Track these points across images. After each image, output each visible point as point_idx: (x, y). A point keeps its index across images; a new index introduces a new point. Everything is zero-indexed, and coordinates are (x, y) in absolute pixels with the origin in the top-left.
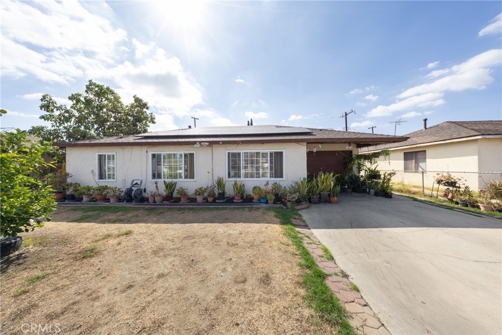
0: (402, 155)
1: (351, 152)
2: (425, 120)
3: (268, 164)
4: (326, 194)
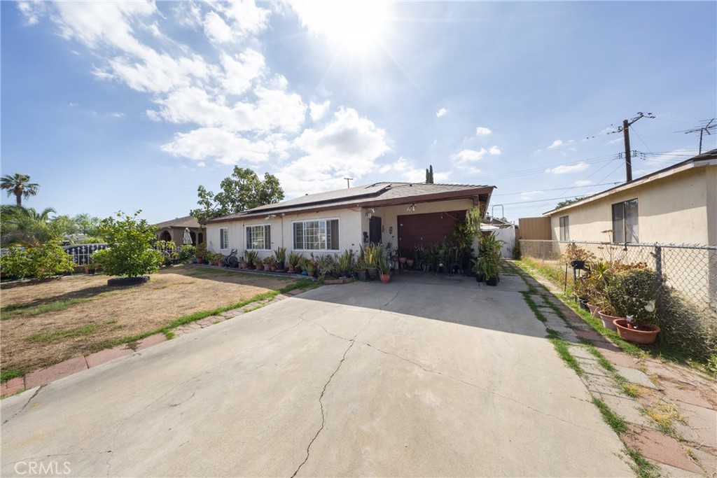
1: (465, 213)
3: (326, 234)
4: (371, 269)
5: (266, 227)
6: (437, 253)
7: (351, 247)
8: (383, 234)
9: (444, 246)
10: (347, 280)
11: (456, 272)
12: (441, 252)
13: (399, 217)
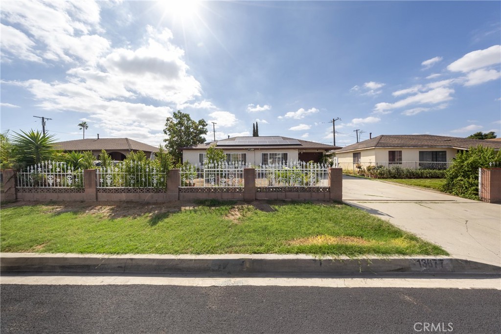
0: (352, 155)
1: (322, 153)
2: (371, 134)
3: (281, 159)
5: (242, 154)
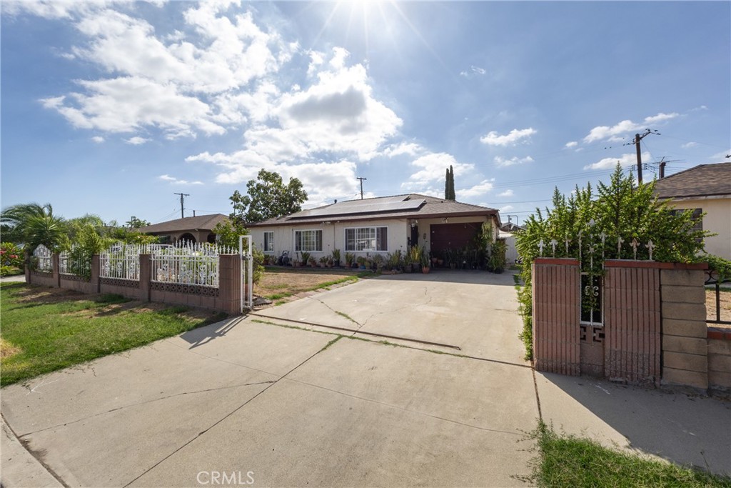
1: (481, 224)
3: (376, 238)
4: (416, 264)
5: (317, 232)
6: (462, 254)
7: (400, 248)
8: (419, 239)
9: (467, 248)
10: (398, 272)
11: (475, 268)
12: (465, 252)
13: (431, 226)
